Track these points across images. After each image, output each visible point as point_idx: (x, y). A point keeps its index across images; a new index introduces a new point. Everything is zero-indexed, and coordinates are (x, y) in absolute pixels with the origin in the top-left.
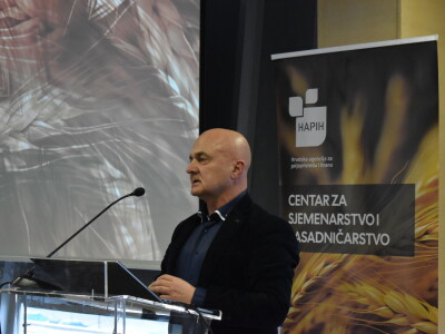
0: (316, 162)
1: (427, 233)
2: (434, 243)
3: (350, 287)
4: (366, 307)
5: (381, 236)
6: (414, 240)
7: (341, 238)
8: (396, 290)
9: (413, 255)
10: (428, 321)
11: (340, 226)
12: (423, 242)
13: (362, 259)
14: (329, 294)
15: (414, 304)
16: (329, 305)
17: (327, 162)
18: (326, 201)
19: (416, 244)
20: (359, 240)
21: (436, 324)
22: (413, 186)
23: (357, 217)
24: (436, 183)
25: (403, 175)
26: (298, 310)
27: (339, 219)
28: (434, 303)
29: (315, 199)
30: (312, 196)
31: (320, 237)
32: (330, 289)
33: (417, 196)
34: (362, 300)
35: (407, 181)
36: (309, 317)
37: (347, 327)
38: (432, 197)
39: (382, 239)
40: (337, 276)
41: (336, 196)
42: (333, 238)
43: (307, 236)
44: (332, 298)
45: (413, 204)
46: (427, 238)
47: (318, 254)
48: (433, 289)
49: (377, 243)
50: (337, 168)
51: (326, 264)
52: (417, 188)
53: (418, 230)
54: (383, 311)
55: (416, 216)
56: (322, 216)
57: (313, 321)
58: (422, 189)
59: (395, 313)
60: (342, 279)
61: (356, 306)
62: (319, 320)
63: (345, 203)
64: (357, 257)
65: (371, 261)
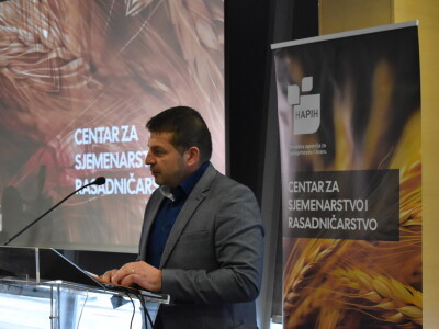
0: (311, 149)
1: (410, 218)
2: (418, 228)
3: (342, 272)
4: (357, 291)
5: (369, 222)
6: (399, 225)
7: (335, 224)
8: (383, 275)
9: (398, 240)
10: (412, 305)
11: (334, 212)
12: (407, 227)
13: (354, 245)
14: (324, 279)
15: (399, 288)
16: (324, 289)
17: (321, 149)
18: (321, 187)
19: (401, 229)
20: (351, 225)
21: (421, 309)
22: (398, 171)
23: (348, 203)
24: (419, 168)
25: (389, 160)
26: (297, 295)
27: (332, 205)
28: (419, 287)
29: (311, 185)
30: (309, 183)
31: (315, 223)
32: (325, 274)
33: (401, 181)
34: (354, 285)
35: (393, 166)
36: (306, 302)
37: (341, 311)
38: (416, 182)
39: (370, 224)
40: (331, 261)
41: (330, 182)
42: (327, 224)
43: (304, 222)
44: (327, 283)
45: (398, 190)
46: (411, 222)
47: (314, 240)
48: (418, 273)
49: (366, 228)
50: (330, 154)
51: (321, 250)
52: (401, 173)
53: (403, 215)
54: (372, 295)
55: (401, 201)
56: (318, 202)
57: (310, 306)
58: (405, 174)
59: (383, 297)
60: (336, 264)
61: (349, 290)
62: (316, 305)
63: (337, 189)
64: (349, 242)
65: (361, 246)
